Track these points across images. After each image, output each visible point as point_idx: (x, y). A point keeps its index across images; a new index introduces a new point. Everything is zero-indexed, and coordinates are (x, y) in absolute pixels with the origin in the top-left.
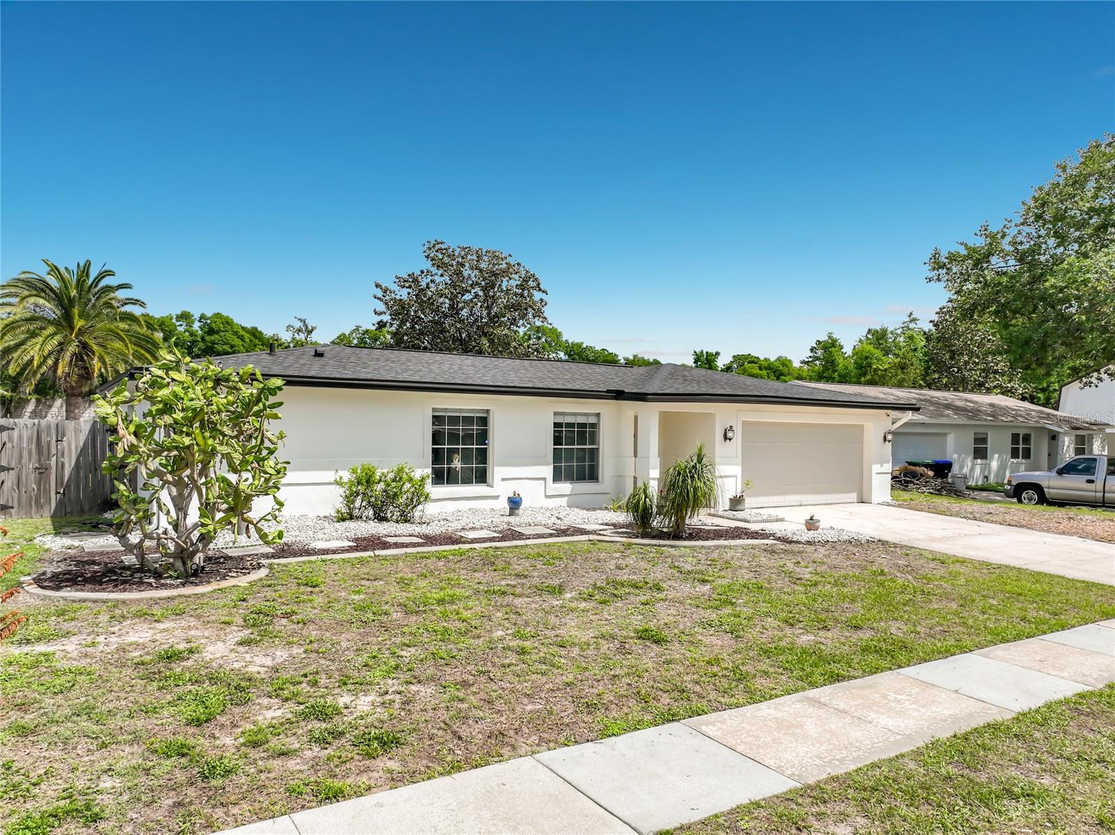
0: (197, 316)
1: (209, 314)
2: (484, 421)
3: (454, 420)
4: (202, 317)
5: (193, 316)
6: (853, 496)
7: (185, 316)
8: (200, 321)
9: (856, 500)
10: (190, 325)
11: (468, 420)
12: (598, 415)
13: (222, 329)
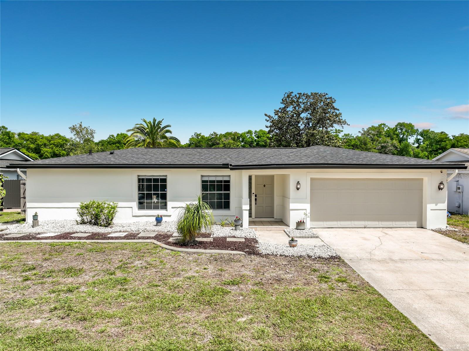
0: (254, 131)
1: (258, 131)
2: (164, 180)
3: (149, 180)
4: (256, 132)
5: (252, 132)
6: (414, 224)
7: (250, 132)
8: (255, 134)
9: (416, 226)
10: (251, 135)
11: (156, 180)
12: (229, 176)
13: (262, 136)
